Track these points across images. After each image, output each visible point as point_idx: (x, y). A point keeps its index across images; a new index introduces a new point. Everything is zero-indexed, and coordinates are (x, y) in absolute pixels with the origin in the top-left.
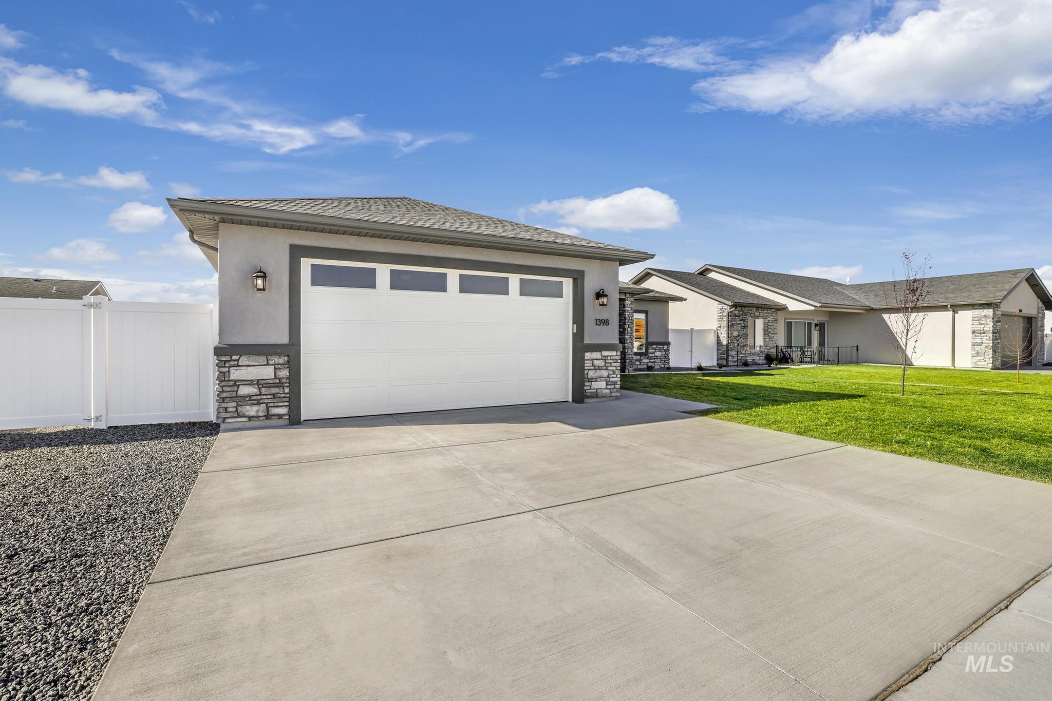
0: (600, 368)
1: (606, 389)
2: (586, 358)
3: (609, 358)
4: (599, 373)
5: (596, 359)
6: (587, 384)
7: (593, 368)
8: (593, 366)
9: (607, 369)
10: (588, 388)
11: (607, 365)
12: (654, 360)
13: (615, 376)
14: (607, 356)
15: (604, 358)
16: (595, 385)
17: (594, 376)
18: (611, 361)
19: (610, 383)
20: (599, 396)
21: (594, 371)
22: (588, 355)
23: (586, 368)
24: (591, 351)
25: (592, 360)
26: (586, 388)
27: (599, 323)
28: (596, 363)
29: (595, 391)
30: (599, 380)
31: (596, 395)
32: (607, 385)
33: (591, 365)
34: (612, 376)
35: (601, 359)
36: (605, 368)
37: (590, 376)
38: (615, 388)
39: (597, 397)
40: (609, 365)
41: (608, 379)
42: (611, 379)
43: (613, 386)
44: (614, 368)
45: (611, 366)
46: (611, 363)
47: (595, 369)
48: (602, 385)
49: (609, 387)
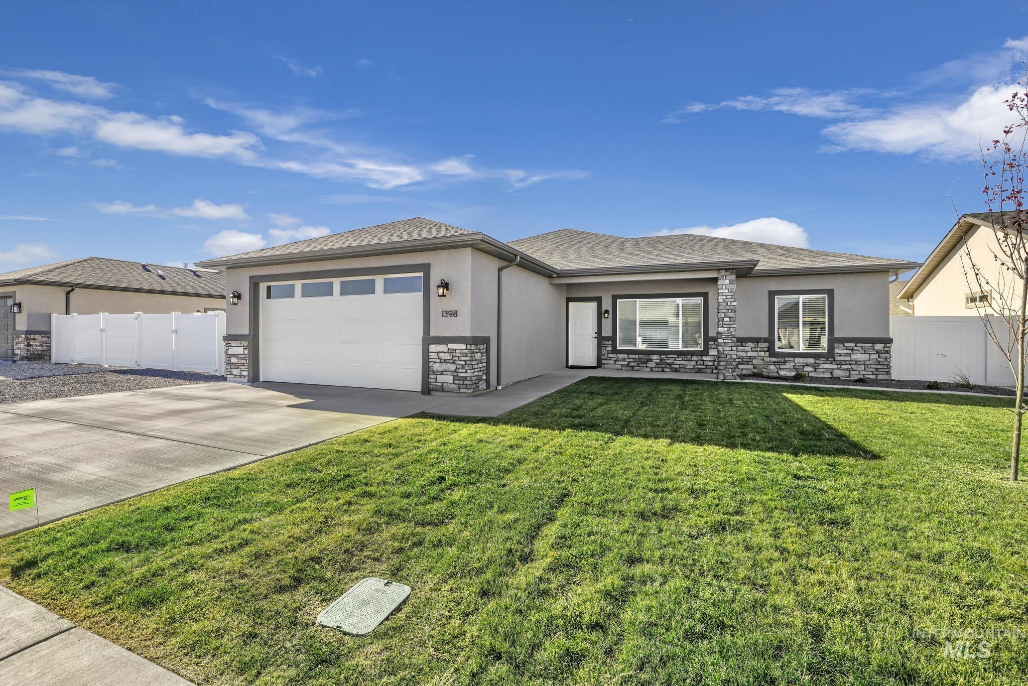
0: (446, 362)
1: (453, 383)
2: (430, 351)
3: (457, 351)
4: (444, 367)
5: (441, 352)
6: (432, 376)
7: (439, 360)
8: (438, 358)
9: (454, 363)
10: (434, 380)
11: (454, 358)
12: (849, 367)
13: (464, 371)
14: (455, 349)
15: (451, 352)
16: (441, 378)
17: (439, 369)
18: (459, 355)
19: (457, 378)
20: (445, 390)
21: (439, 364)
22: (433, 348)
23: (430, 360)
24: (436, 344)
25: (438, 353)
26: (430, 380)
27: (446, 315)
28: (442, 356)
29: (441, 384)
30: (444, 373)
31: (442, 389)
32: (454, 380)
33: (437, 357)
34: (460, 370)
35: (448, 352)
36: (451, 361)
37: (435, 369)
38: (464, 384)
39: (443, 391)
40: (457, 358)
41: (455, 374)
42: (459, 374)
43: (461, 382)
44: (463, 363)
45: (459, 360)
46: (459, 357)
47: (441, 362)
48: (450, 379)
49: (457, 382)
